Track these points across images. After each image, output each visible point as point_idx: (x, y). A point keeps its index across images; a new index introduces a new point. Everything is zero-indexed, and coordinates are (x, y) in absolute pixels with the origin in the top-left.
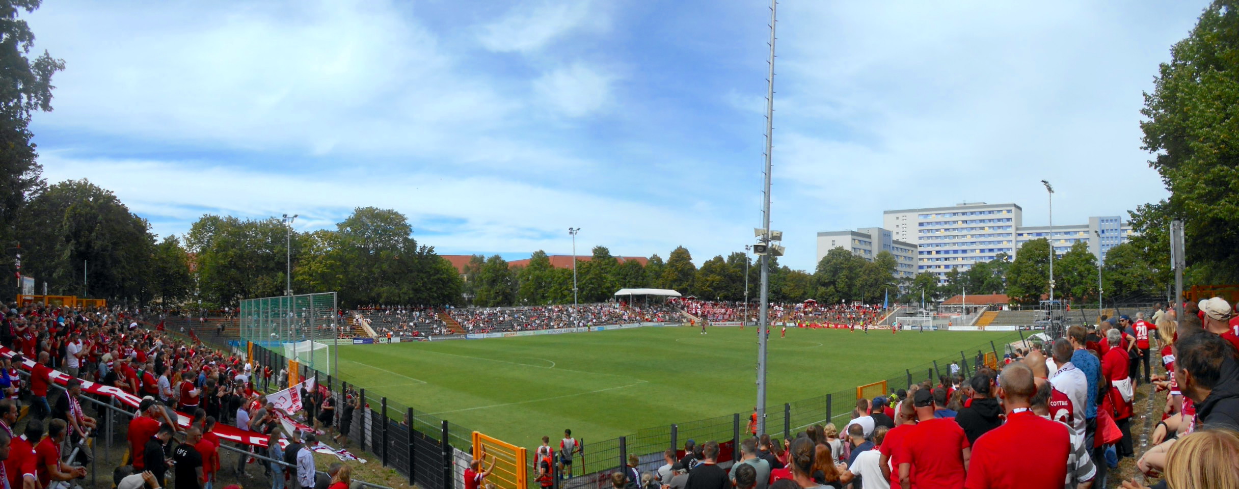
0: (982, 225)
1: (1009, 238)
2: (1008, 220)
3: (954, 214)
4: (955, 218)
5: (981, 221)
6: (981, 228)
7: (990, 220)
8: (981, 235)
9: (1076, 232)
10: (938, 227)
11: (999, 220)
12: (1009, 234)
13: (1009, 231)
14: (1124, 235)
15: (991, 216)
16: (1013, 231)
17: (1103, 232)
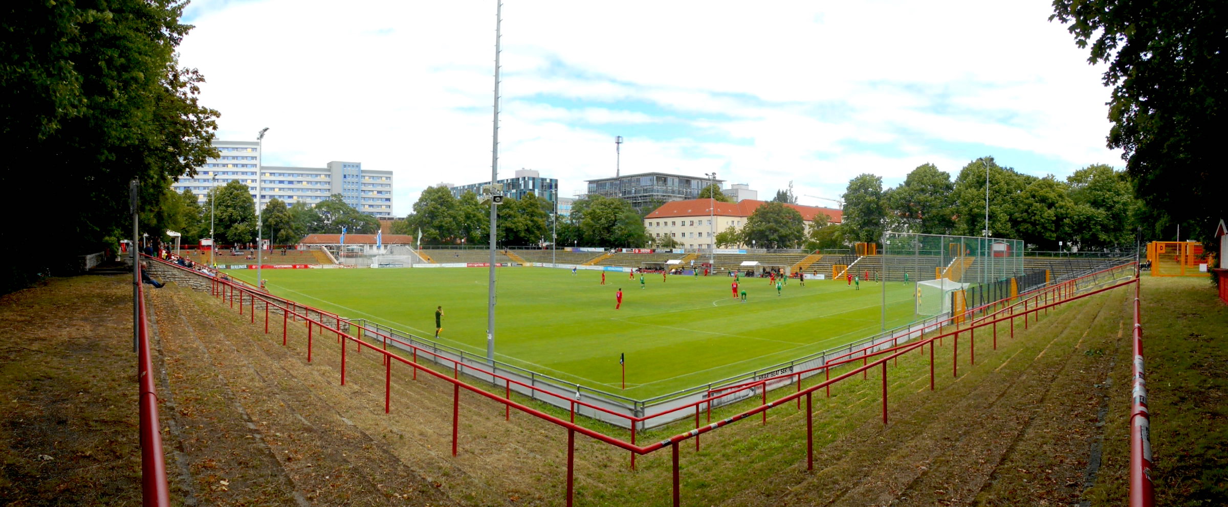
1: (254, 177)
6: (224, 165)
9: (317, 175)
12: (253, 173)
13: (253, 170)
14: (363, 181)
15: (235, 153)
16: (257, 170)
17: (345, 176)
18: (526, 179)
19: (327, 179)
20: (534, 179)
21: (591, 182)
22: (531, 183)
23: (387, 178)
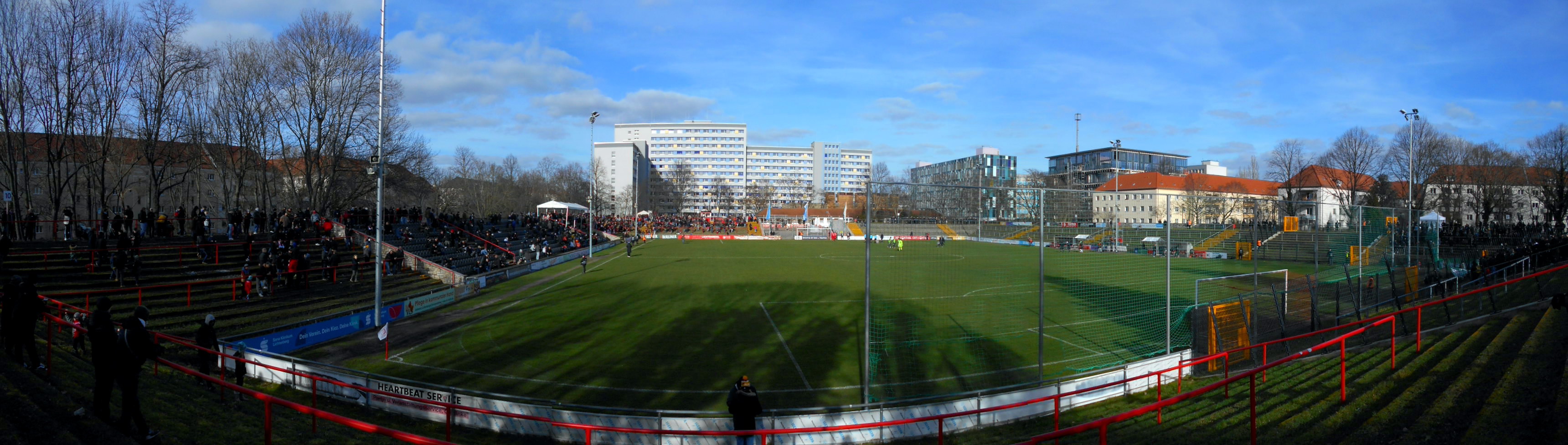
0: (714, 142)
1: (741, 156)
2: (740, 139)
3: (687, 130)
4: (688, 134)
5: (713, 138)
6: (714, 145)
7: (722, 138)
8: (713, 152)
9: (800, 154)
10: (671, 142)
11: (731, 138)
12: (740, 152)
13: (740, 149)
14: (843, 159)
15: (723, 135)
16: (744, 149)
17: (826, 155)
18: (985, 156)
19: (811, 158)
20: (992, 156)
21: (1052, 158)
22: (989, 160)
23: (866, 157)
